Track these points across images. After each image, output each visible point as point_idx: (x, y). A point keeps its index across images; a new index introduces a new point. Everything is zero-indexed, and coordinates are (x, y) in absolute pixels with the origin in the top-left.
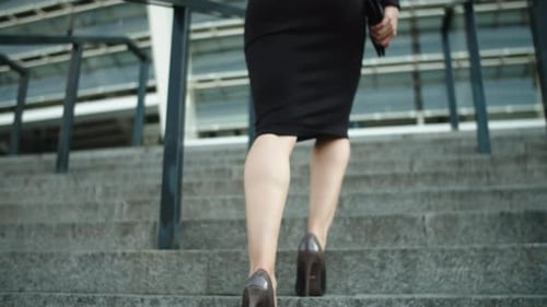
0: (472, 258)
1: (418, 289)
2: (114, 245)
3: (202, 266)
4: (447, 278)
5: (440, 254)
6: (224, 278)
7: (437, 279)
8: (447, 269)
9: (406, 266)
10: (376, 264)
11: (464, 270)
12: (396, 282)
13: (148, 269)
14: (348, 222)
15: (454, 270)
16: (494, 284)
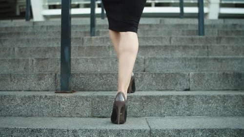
0: (219, 100)
1: (194, 114)
2: (34, 85)
3: (88, 103)
4: (206, 109)
5: (204, 98)
6: (100, 109)
7: (202, 109)
8: (207, 105)
9: (188, 103)
10: (175, 102)
11: (214, 105)
12: (184, 111)
13: (59, 104)
14: (154, 76)
15: (210, 105)
16: (227, 112)
